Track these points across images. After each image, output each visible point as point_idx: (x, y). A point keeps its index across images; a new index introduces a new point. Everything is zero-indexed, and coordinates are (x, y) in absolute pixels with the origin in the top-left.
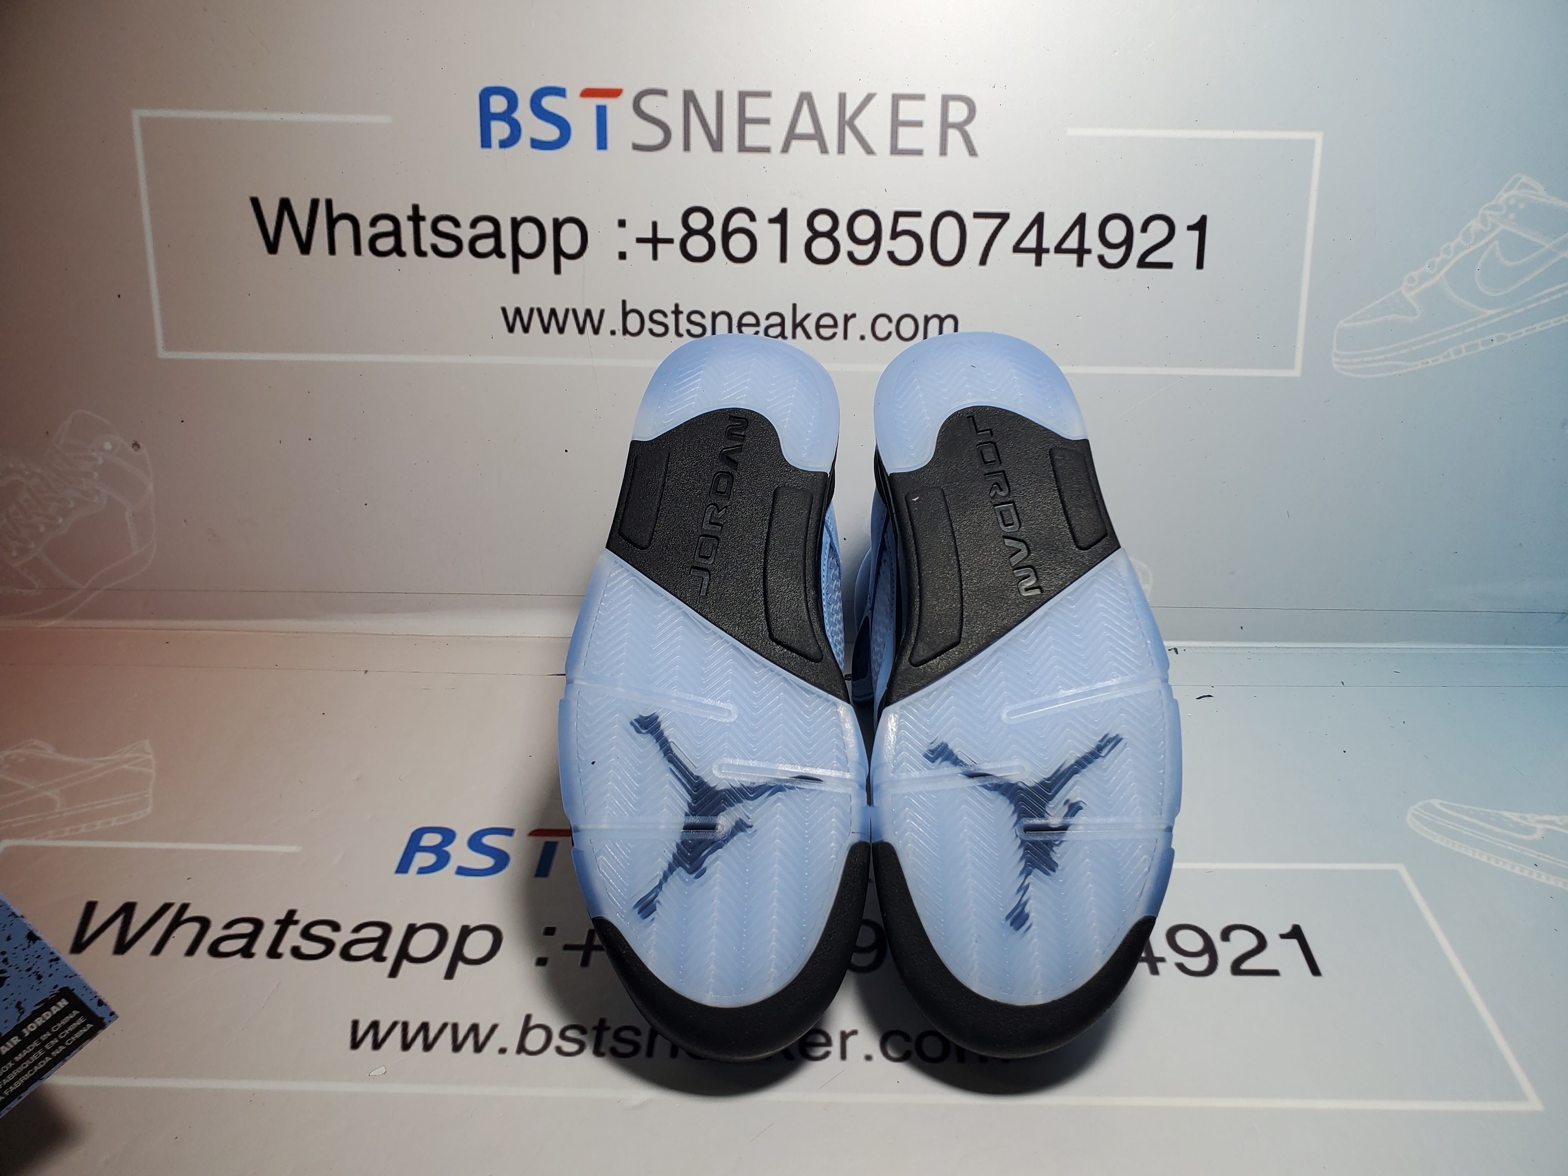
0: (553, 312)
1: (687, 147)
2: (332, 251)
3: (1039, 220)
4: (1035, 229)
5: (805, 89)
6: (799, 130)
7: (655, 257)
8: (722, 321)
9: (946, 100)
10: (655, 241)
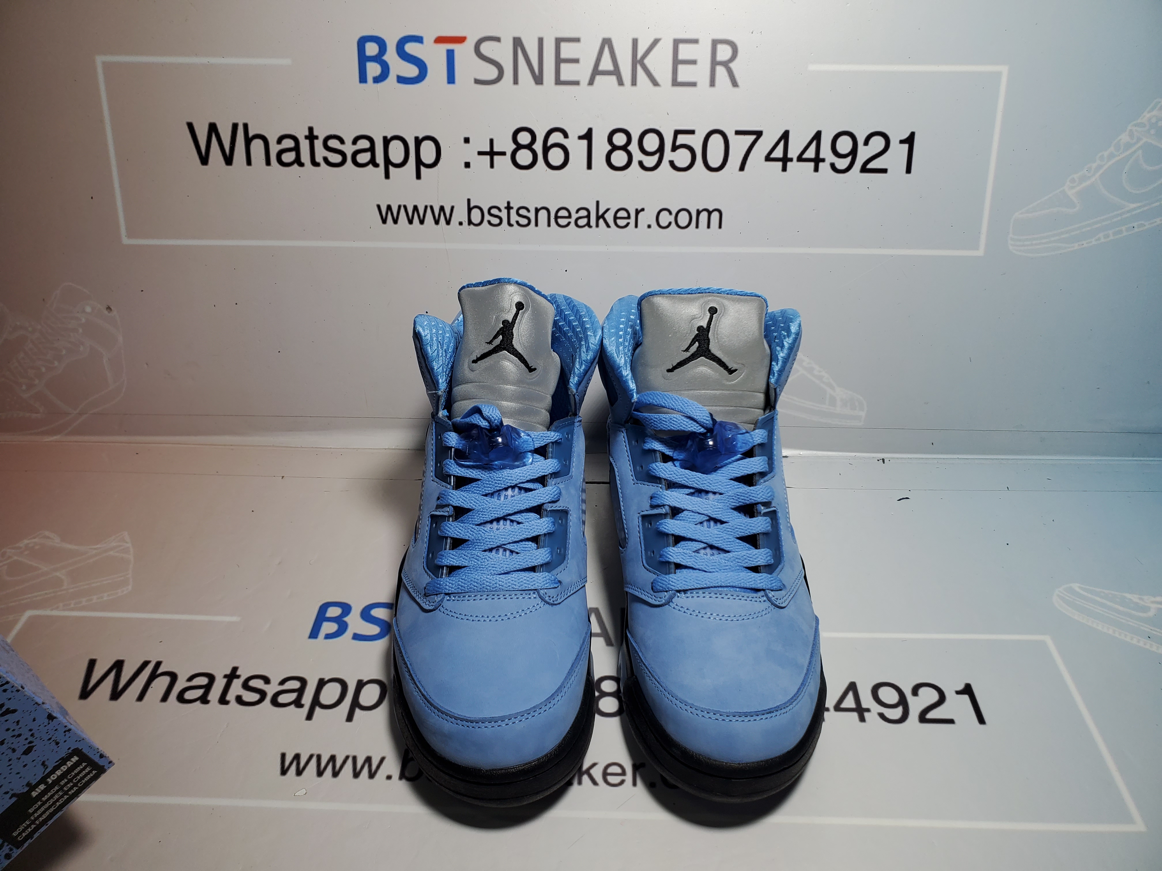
0: (416, 208)
1: (516, 82)
2: (249, 162)
3: (785, 136)
4: (782, 143)
5: (606, 36)
6: (601, 68)
7: (492, 166)
8: (543, 214)
9: (715, 43)
10: (492, 153)
